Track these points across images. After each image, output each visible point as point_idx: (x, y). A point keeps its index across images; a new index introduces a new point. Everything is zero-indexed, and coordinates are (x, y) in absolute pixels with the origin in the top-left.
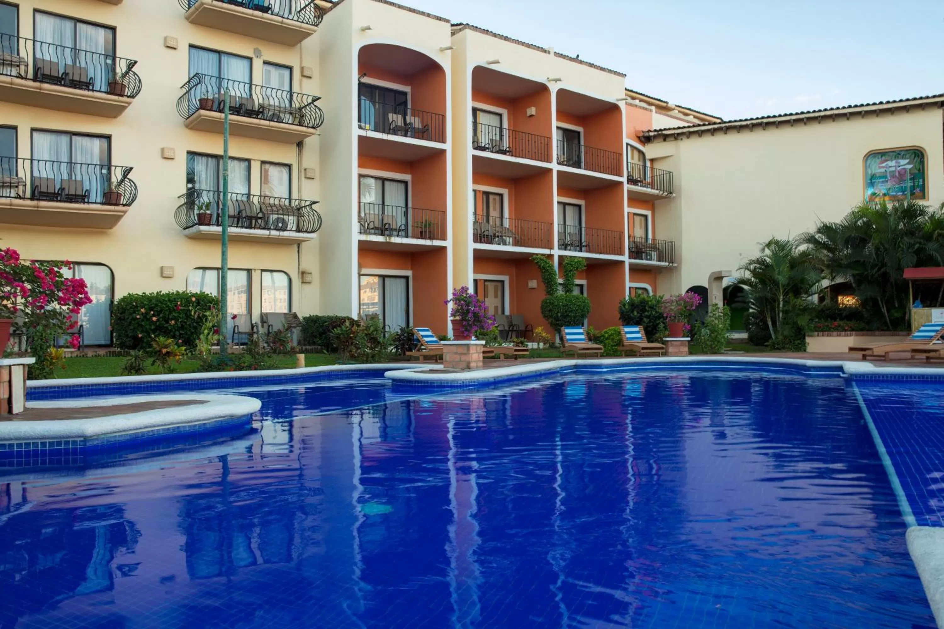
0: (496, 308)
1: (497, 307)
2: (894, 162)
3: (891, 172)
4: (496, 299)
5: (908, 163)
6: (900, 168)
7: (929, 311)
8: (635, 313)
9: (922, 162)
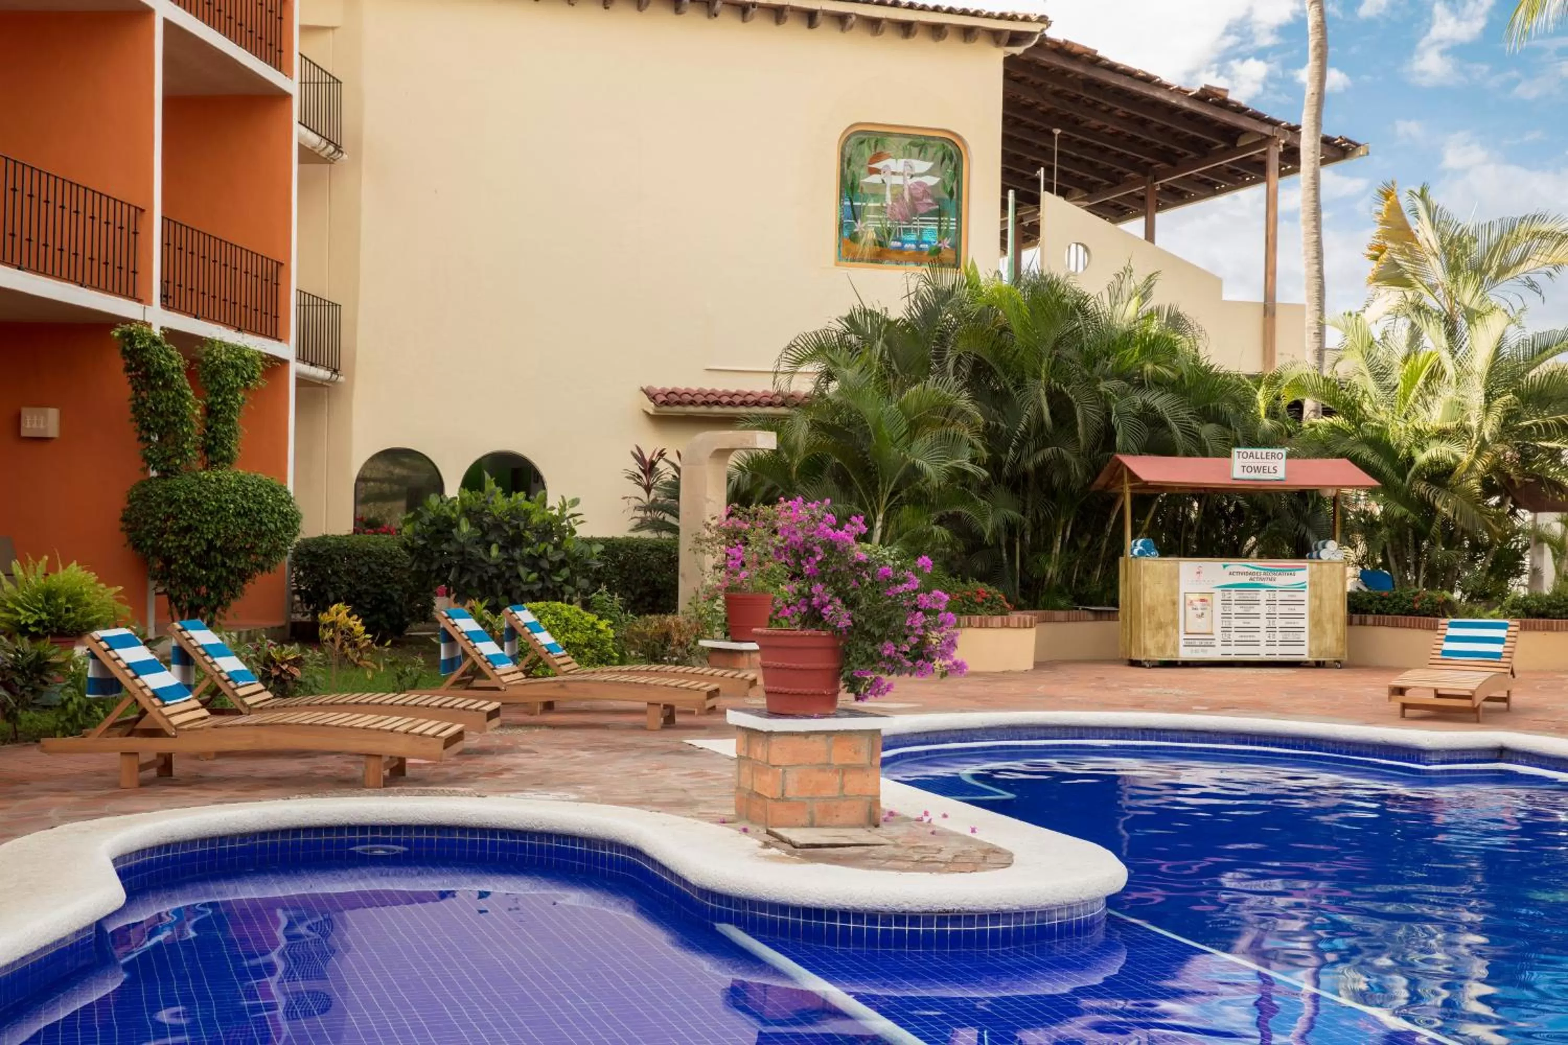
2: (902, 161)
3: (893, 187)
5: (930, 173)
6: (915, 179)
7: (1173, 564)
8: (494, 551)
9: (957, 173)
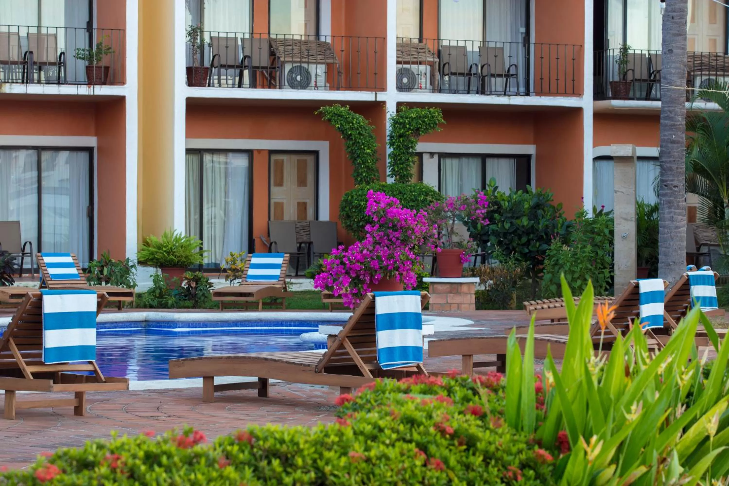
0: (302, 207)
1: (305, 204)
4: (303, 189)
